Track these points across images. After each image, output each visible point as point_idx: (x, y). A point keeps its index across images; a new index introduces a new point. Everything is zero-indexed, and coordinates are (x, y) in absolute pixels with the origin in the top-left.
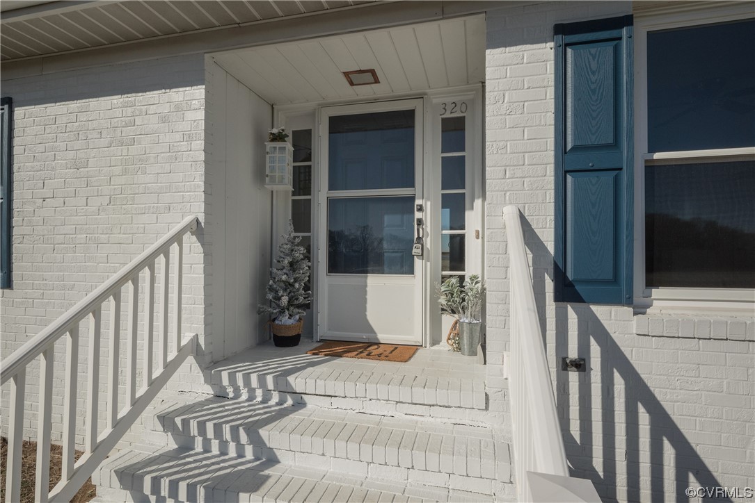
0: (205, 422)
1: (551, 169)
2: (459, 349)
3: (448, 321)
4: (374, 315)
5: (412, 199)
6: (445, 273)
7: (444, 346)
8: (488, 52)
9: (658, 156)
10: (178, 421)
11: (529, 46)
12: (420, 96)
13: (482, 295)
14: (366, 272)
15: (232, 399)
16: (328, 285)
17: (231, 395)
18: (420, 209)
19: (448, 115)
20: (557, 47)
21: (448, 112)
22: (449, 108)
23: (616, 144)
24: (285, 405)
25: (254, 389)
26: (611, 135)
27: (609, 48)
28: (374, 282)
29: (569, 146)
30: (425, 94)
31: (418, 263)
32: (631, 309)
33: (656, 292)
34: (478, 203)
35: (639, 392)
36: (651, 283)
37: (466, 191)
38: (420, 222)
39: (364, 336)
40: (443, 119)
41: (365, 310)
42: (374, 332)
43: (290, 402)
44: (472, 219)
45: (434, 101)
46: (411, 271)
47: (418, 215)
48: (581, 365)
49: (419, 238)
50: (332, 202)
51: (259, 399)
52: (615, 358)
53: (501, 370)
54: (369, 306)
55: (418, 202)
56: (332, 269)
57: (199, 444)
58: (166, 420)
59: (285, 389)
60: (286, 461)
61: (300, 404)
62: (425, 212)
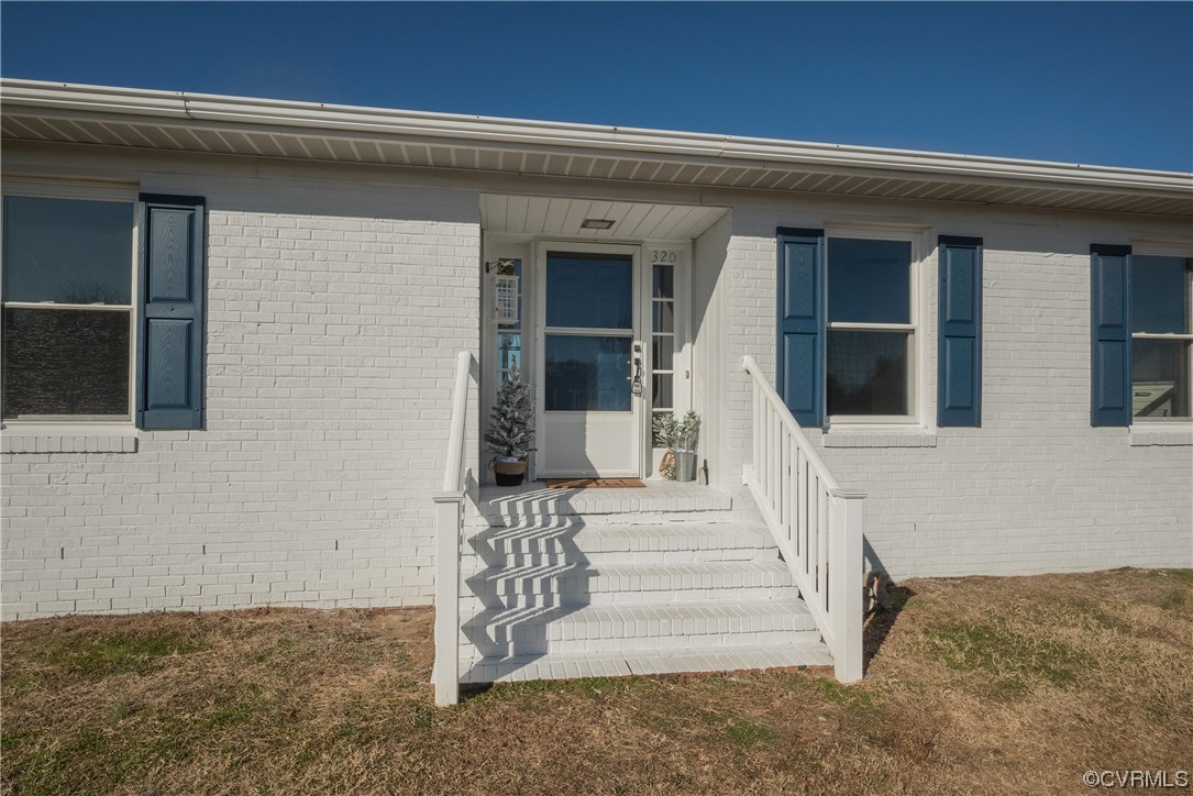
0: (519, 540)
1: (774, 331)
2: (674, 478)
3: (659, 454)
4: (593, 452)
5: (629, 340)
6: (656, 410)
7: (657, 477)
8: (732, 237)
9: (834, 325)
10: (491, 542)
11: (761, 239)
12: (638, 244)
13: (692, 429)
14: (584, 408)
15: (511, 527)
16: (546, 424)
17: (508, 524)
18: (638, 349)
19: (658, 263)
20: (779, 243)
21: (659, 260)
22: (660, 256)
23: (813, 317)
24: (566, 526)
25: (534, 515)
26: (811, 311)
27: (810, 249)
28: (593, 419)
29: (787, 315)
30: (643, 242)
31: (636, 400)
32: (821, 430)
33: (833, 418)
34: (688, 346)
36: (830, 413)
37: (675, 334)
38: (638, 362)
39: (584, 472)
40: (654, 266)
41: (584, 446)
42: (593, 468)
43: (569, 523)
44: (681, 361)
45: (649, 248)
46: (628, 408)
47: (635, 355)
49: (637, 377)
50: (549, 338)
51: (538, 524)
53: (741, 479)
54: (588, 443)
55: (636, 343)
56: (549, 406)
57: (511, 561)
58: (478, 543)
59: (565, 511)
60: (595, 562)
61: (579, 525)
62: (642, 352)
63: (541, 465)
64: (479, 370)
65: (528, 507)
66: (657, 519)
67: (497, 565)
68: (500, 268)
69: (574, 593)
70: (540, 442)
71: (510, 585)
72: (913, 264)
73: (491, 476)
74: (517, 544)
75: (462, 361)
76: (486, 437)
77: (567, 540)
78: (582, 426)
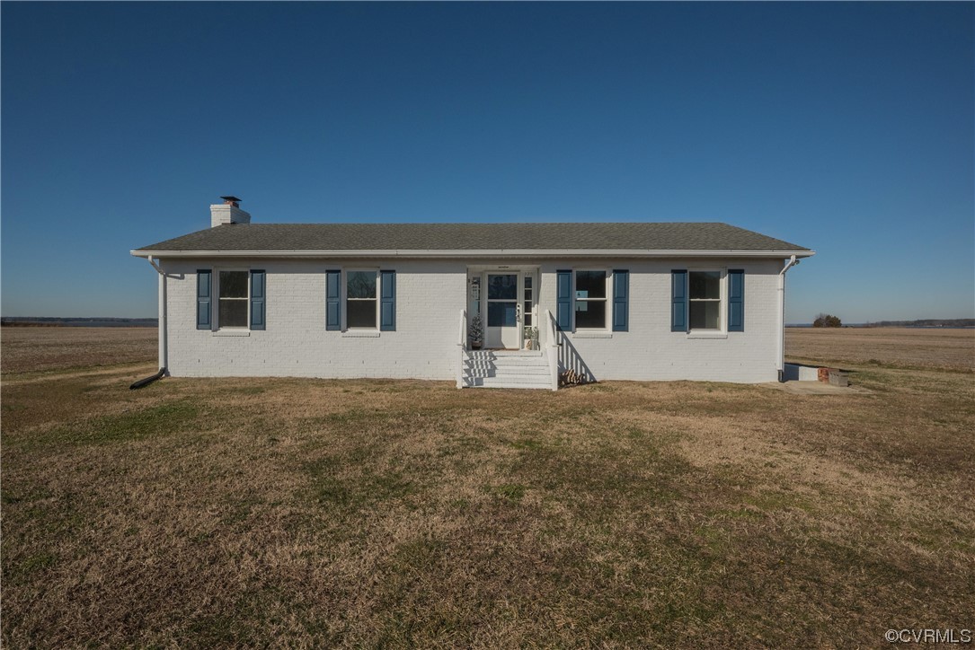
2: (531, 349)
3: (526, 341)
4: (504, 340)
5: (516, 303)
6: (526, 326)
7: (526, 349)
8: (543, 273)
9: (579, 299)
10: (470, 362)
11: (551, 273)
12: (519, 271)
13: (538, 333)
14: (501, 326)
16: (488, 331)
17: (475, 357)
18: (519, 306)
19: (527, 277)
20: (557, 274)
22: (527, 274)
23: (568, 297)
25: (482, 356)
26: (568, 295)
27: (568, 275)
28: (504, 329)
29: (560, 296)
31: (518, 323)
32: (571, 332)
34: (537, 304)
35: (573, 350)
36: (577, 327)
38: (519, 310)
39: (501, 347)
40: (525, 278)
41: (501, 338)
42: (503, 344)
43: (492, 358)
44: (534, 310)
45: (522, 274)
46: (515, 326)
47: (518, 308)
48: (562, 345)
49: (518, 315)
50: (489, 303)
51: (483, 358)
52: (569, 343)
55: (518, 304)
56: (489, 325)
57: (475, 367)
58: (466, 362)
59: (491, 356)
60: (498, 367)
61: (495, 359)
62: (520, 308)
63: (486, 343)
64: (467, 315)
65: (480, 354)
66: (518, 358)
67: (471, 366)
68: (474, 282)
69: (492, 373)
70: (486, 336)
71: (475, 371)
72: (607, 279)
73: (471, 347)
74: (477, 362)
75: (462, 312)
76: (469, 335)
77: (491, 362)
78: (501, 331)
